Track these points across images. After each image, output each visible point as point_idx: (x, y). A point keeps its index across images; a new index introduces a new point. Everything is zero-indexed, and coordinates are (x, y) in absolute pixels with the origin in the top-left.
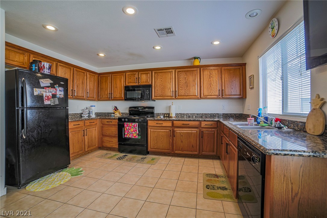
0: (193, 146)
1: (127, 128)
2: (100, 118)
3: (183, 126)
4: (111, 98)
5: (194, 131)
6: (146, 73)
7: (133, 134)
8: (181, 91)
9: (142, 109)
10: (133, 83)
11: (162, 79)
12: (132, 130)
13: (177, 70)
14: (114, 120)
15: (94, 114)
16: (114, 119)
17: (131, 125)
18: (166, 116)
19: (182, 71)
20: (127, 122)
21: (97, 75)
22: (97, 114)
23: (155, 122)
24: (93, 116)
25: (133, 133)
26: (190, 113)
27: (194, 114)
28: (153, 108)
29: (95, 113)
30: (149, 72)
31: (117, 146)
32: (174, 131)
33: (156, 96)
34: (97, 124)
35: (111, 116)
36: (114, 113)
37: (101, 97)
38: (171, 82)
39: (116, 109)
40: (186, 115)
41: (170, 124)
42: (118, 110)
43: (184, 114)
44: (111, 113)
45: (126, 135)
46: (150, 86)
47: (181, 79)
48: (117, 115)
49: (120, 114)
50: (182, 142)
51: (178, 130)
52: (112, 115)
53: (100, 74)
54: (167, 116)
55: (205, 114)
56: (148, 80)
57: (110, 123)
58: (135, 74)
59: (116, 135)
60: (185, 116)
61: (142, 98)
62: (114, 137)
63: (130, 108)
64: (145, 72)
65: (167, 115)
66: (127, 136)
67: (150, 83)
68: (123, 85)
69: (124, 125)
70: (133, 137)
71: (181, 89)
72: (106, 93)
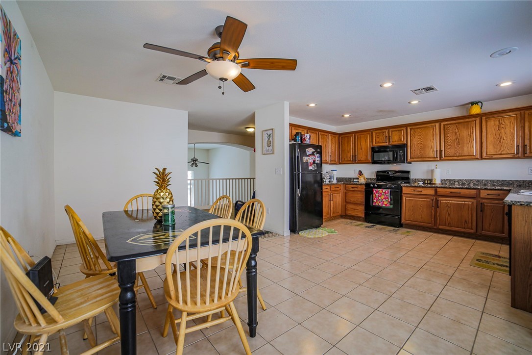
0: (466, 221)
1: (377, 195)
2: (344, 184)
3: (451, 195)
4: (355, 161)
6: (398, 130)
7: (383, 202)
8: (448, 150)
9: (394, 174)
10: (382, 143)
11: (420, 137)
12: (383, 197)
13: (443, 124)
14: (360, 186)
15: (335, 179)
17: (381, 192)
18: (426, 182)
19: (451, 124)
20: (376, 188)
21: (338, 136)
22: (339, 180)
23: (412, 188)
24: (335, 181)
25: (384, 200)
26: (464, 179)
27: (472, 180)
28: (408, 172)
29: (337, 178)
30: (402, 128)
31: (363, 216)
32: (437, 201)
33: (413, 158)
34: (340, 190)
35: (353, 181)
36: (358, 179)
37: (343, 160)
38: (433, 139)
39: (360, 173)
40: (458, 182)
41: (432, 192)
42: (362, 174)
43: (454, 181)
44: (354, 179)
45: (375, 203)
46: (404, 147)
47: (448, 135)
48: (362, 180)
49: (365, 179)
50: (449, 215)
51: (443, 200)
52: (355, 180)
53: (340, 135)
54: (429, 182)
56: (401, 139)
57: (356, 189)
58: (384, 132)
59: (362, 202)
60: (456, 183)
61: (395, 161)
62: (360, 204)
63: (378, 172)
64: (397, 129)
65: (427, 181)
66: (377, 204)
67: (405, 142)
68: (369, 145)
69: (373, 191)
70: (384, 205)
71: (449, 147)
72: (349, 155)
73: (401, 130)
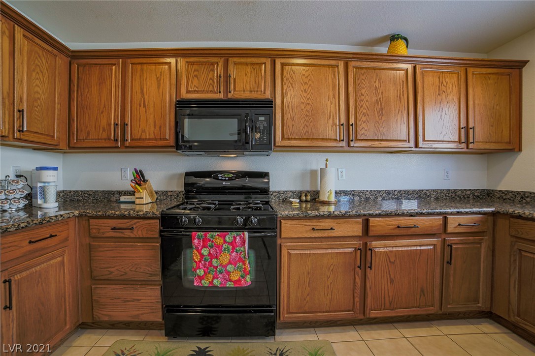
0: (422, 290)
1: (205, 251)
2: (80, 216)
3: (397, 232)
4: (124, 140)
5: (427, 245)
6: (253, 64)
7: (228, 273)
8: (363, 125)
9: (230, 179)
10: (207, 92)
11: (306, 87)
13: (353, 64)
14: (142, 222)
15: (52, 195)
16: (145, 217)
17: (219, 241)
18: (304, 198)
19: (367, 69)
20: (201, 229)
22: (67, 198)
24: (51, 206)
25: (230, 268)
28: (265, 175)
29: (59, 193)
30: (263, 60)
33: (289, 139)
35: (119, 202)
36: (132, 193)
37: (82, 136)
38: (334, 97)
39: (140, 178)
42: (145, 181)
43: (353, 194)
44: (120, 193)
45: (201, 278)
46: (267, 105)
47: (363, 91)
48: (145, 201)
49: (151, 195)
51: (381, 248)
52: (123, 199)
54: (309, 198)
55: (405, 191)
56: (259, 86)
57: (128, 233)
58: (212, 64)
59: (151, 275)
60: (356, 199)
62: (146, 283)
63: (188, 174)
64: (249, 60)
65: (306, 196)
66: (205, 283)
67: (268, 95)
68: (169, 97)
69: (188, 240)
70: (230, 284)
71: (364, 119)
72: (104, 122)
73: (260, 64)
